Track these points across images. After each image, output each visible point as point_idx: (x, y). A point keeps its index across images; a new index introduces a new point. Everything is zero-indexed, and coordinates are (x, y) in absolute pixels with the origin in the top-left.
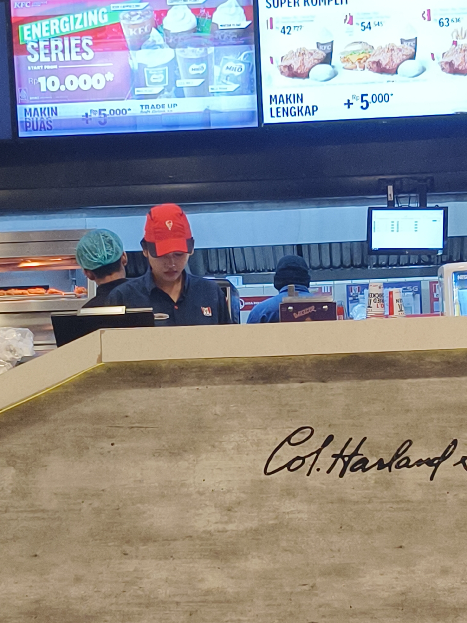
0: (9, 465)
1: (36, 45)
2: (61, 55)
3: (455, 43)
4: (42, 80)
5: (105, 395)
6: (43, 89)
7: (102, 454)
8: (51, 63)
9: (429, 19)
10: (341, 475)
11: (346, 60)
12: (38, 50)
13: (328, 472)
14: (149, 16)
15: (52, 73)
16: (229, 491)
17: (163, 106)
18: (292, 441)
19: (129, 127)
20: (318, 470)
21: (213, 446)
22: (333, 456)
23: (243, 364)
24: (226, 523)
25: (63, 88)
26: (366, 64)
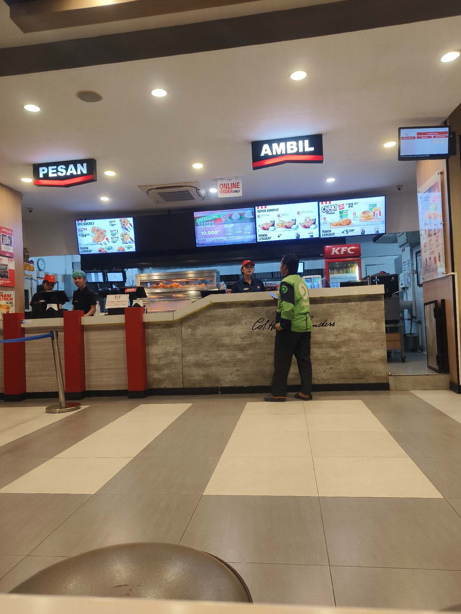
0: (189, 328)
1: (200, 224)
2: (206, 226)
3: (306, 220)
4: (202, 232)
5: (212, 311)
6: (202, 235)
7: (212, 325)
8: (204, 228)
9: (299, 214)
10: (271, 330)
11: (278, 225)
12: (201, 225)
13: (268, 329)
14: (228, 216)
15: (204, 231)
16: (243, 334)
17: (232, 238)
18: (259, 322)
19: (224, 244)
20: (266, 329)
21: (240, 323)
22: (269, 325)
23: (246, 303)
24: (243, 342)
25: (207, 234)
26: (283, 226)
